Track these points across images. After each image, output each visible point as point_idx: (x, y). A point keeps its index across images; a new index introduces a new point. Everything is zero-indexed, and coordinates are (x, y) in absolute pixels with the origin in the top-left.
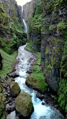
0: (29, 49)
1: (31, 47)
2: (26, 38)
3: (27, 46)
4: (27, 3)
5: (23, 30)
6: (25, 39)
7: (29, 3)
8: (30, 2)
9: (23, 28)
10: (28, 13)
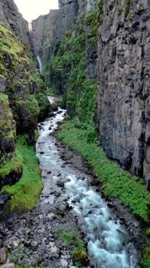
1: (54, 92)
4: (40, 17)
7: (45, 17)
10: (43, 37)
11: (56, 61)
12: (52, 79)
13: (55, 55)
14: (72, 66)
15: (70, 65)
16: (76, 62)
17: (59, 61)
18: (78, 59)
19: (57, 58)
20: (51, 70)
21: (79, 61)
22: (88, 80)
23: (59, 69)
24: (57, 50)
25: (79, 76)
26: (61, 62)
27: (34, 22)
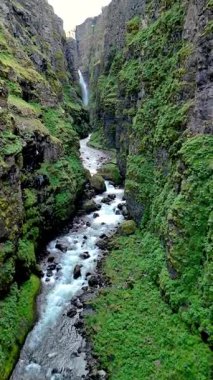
0: (97, 145)
1: (102, 140)
2: (88, 121)
3: (91, 140)
4: (88, 20)
5: (79, 100)
6: (86, 125)
7: (95, 21)
8: (96, 18)
9: (80, 95)
10: (91, 50)
11: (108, 86)
12: (100, 116)
13: (107, 75)
14: (142, 93)
15: (135, 92)
16: (154, 81)
17: (112, 84)
18: (160, 73)
19: (110, 79)
20: (99, 101)
21: (163, 79)
22: (199, 138)
23: (112, 100)
24: (109, 65)
25: (162, 121)
26: (116, 86)
27: (79, 29)
